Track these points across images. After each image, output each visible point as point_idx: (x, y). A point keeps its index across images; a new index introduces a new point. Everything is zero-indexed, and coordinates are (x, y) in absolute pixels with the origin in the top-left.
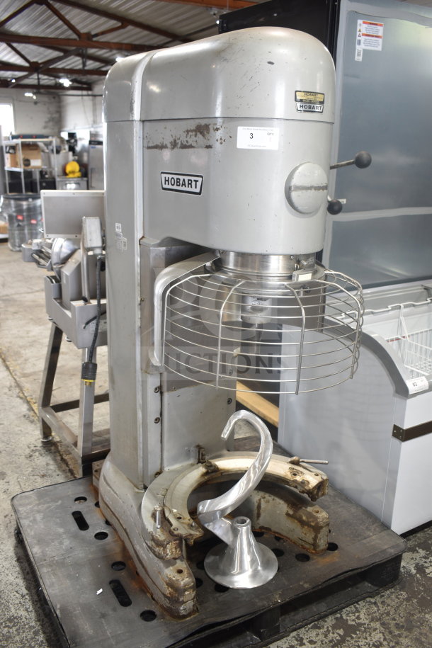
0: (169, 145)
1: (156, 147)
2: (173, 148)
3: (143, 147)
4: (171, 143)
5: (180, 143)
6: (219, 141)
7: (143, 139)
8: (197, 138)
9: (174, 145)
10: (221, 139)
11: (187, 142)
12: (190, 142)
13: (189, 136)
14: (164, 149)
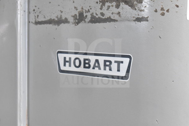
0: (71, 20)
1: (50, 22)
2: (78, 23)
3: (29, 22)
4: (75, 16)
5: (89, 16)
6: (160, 12)
7: (29, 13)
8: (119, 10)
9: (80, 18)
10: (162, 9)
11: (102, 14)
12: (108, 14)
13: (105, 8)
14: (62, 25)
